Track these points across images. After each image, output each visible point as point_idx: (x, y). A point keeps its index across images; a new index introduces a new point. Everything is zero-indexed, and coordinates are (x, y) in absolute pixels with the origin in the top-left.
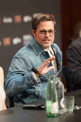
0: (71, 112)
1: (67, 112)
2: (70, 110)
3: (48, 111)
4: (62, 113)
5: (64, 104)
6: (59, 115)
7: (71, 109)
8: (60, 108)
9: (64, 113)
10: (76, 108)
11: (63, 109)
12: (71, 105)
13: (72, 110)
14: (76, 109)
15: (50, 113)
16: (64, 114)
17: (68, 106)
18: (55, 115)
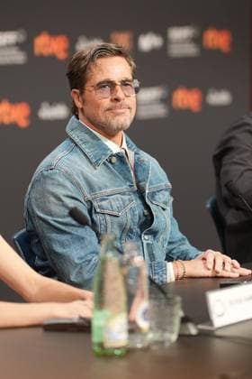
6: (129, 352)
8: (133, 329)
10: (188, 329)
14: (187, 333)
15: (101, 345)
18: (117, 352)
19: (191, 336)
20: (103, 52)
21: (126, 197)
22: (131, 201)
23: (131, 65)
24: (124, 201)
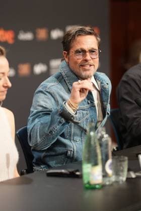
0: (122, 181)
1: (117, 182)
2: (121, 178)
3: (86, 179)
4: (107, 183)
5: (111, 169)
6: (103, 186)
7: (123, 177)
8: (105, 175)
9: (111, 183)
10: (130, 175)
11: (110, 177)
12: (122, 171)
13: (124, 179)
14: (130, 177)
15: (89, 183)
16: (111, 185)
17: (117, 172)
18: (97, 186)
19: (132, 178)
20: (81, 32)
21: (85, 112)
22: (87, 114)
23: (97, 40)
24: (83, 114)
